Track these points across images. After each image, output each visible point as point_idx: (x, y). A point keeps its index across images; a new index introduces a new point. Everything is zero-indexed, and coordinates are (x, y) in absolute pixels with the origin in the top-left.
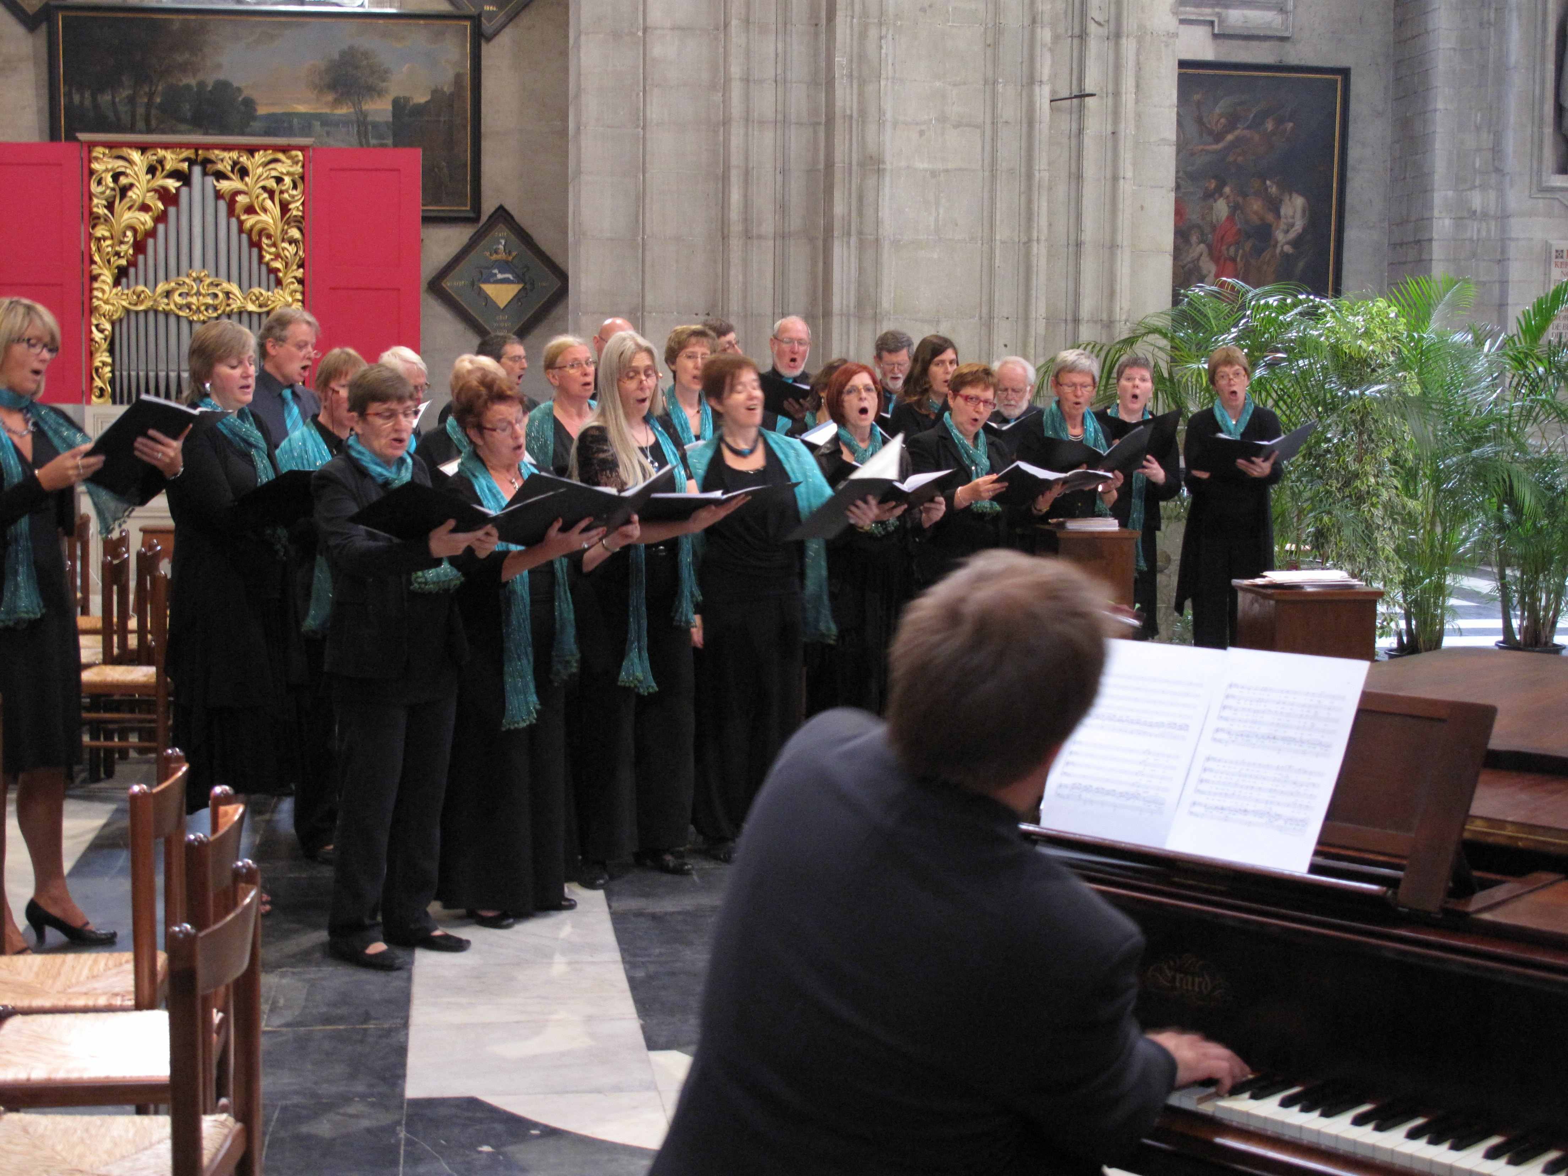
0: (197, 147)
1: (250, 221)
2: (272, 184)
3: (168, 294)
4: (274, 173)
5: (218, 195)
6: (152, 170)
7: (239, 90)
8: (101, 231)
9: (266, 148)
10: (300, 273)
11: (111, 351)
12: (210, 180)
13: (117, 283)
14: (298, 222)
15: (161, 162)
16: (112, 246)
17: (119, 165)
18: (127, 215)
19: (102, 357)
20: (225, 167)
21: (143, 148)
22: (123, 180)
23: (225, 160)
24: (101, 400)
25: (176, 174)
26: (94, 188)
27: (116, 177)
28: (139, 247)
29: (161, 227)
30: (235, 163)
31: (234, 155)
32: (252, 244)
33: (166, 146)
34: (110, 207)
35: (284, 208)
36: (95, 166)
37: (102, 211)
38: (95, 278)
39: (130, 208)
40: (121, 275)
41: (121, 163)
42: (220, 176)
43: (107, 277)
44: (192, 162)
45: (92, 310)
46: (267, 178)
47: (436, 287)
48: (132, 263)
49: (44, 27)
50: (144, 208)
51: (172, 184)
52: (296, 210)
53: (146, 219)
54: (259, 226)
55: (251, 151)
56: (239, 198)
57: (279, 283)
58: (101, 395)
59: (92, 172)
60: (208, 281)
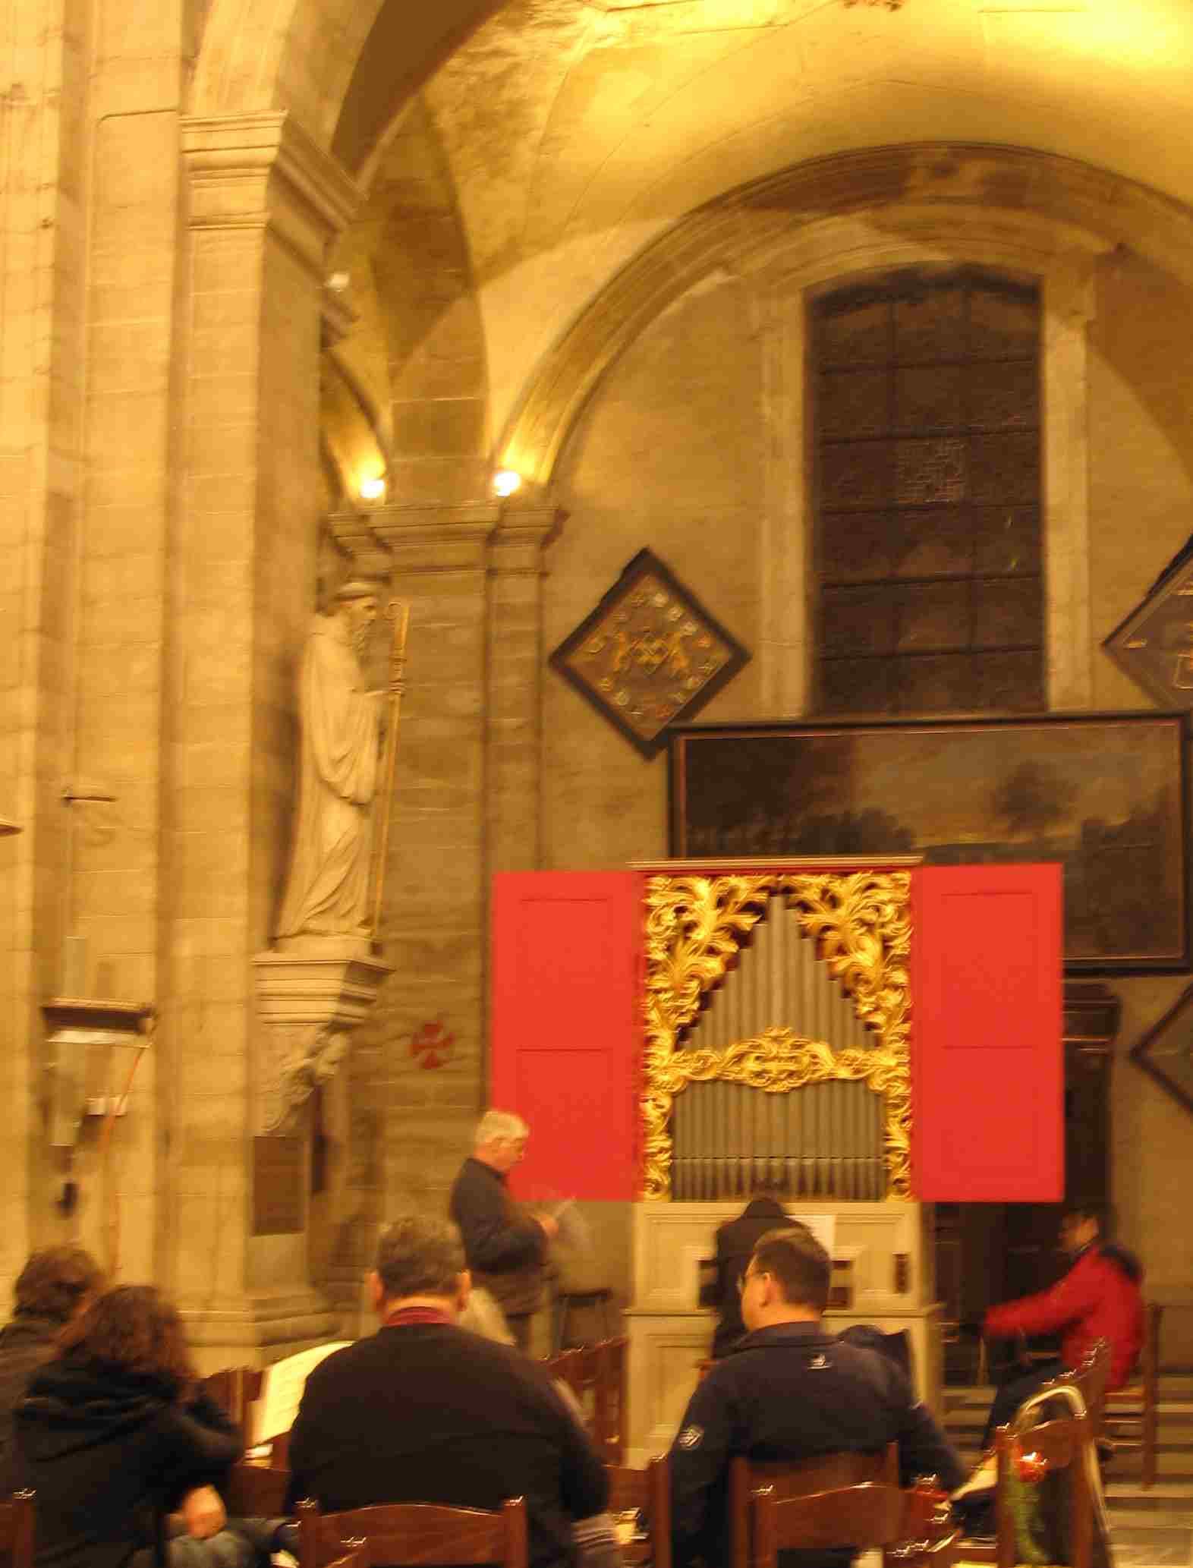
0: (779, 871)
1: (842, 964)
2: (871, 916)
3: (740, 1058)
4: (871, 902)
5: (804, 933)
6: (721, 903)
7: (892, 818)
8: (659, 982)
9: (864, 869)
10: (906, 1028)
11: (670, 1130)
12: (794, 914)
13: (677, 1048)
14: (902, 962)
15: (732, 892)
16: (673, 998)
17: (679, 898)
18: (692, 959)
19: (659, 1141)
20: (812, 895)
21: (712, 875)
22: (687, 918)
23: (811, 886)
24: (657, 1195)
25: (750, 907)
26: (651, 927)
27: (680, 910)
28: (705, 999)
29: (732, 974)
30: (825, 892)
31: (822, 880)
32: (847, 993)
33: (741, 872)
34: (670, 949)
35: (886, 944)
36: (653, 900)
37: (659, 956)
38: (650, 1040)
39: (695, 951)
40: (683, 1036)
41: (682, 896)
42: (806, 907)
43: (665, 1038)
44: (771, 891)
45: (647, 1081)
46: (865, 908)
47: (1138, 1055)
48: (695, 1023)
49: (662, 757)
50: (712, 951)
51: (747, 921)
52: (901, 946)
53: (714, 966)
54: (855, 970)
55: (845, 873)
56: (830, 934)
57: (878, 1042)
58: (656, 1190)
59: (649, 909)
60: (791, 1041)
